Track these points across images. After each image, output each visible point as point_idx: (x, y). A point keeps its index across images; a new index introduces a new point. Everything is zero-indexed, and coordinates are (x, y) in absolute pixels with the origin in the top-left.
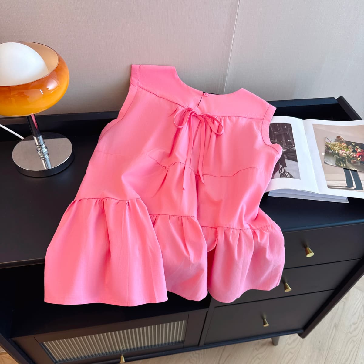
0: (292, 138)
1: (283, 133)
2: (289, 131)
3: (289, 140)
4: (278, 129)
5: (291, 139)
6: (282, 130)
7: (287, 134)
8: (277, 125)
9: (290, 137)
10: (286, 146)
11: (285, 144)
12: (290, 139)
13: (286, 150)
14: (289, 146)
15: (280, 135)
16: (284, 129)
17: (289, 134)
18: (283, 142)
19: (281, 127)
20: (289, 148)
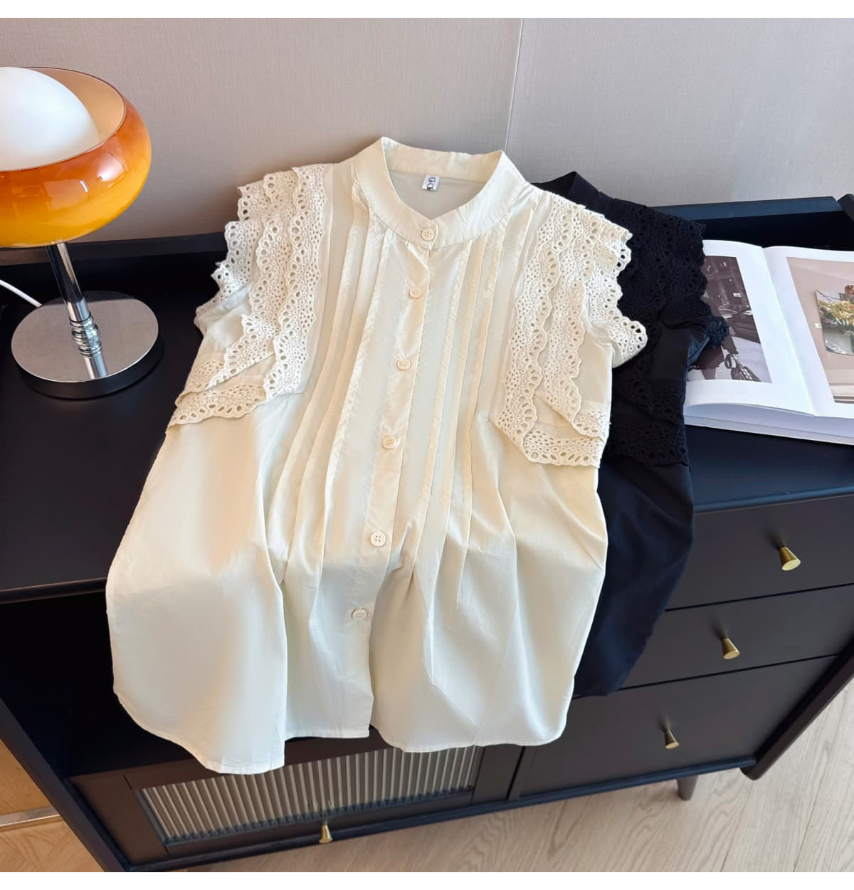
0: (741, 288)
1: (720, 277)
2: (733, 274)
3: (735, 294)
4: (708, 270)
5: (740, 291)
6: (717, 271)
7: (728, 279)
9: (738, 287)
10: (730, 307)
11: (728, 303)
12: (738, 293)
13: (731, 317)
14: (737, 307)
15: (714, 282)
16: (722, 270)
17: (735, 280)
18: (722, 299)
19: (714, 264)
20: (736, 312)
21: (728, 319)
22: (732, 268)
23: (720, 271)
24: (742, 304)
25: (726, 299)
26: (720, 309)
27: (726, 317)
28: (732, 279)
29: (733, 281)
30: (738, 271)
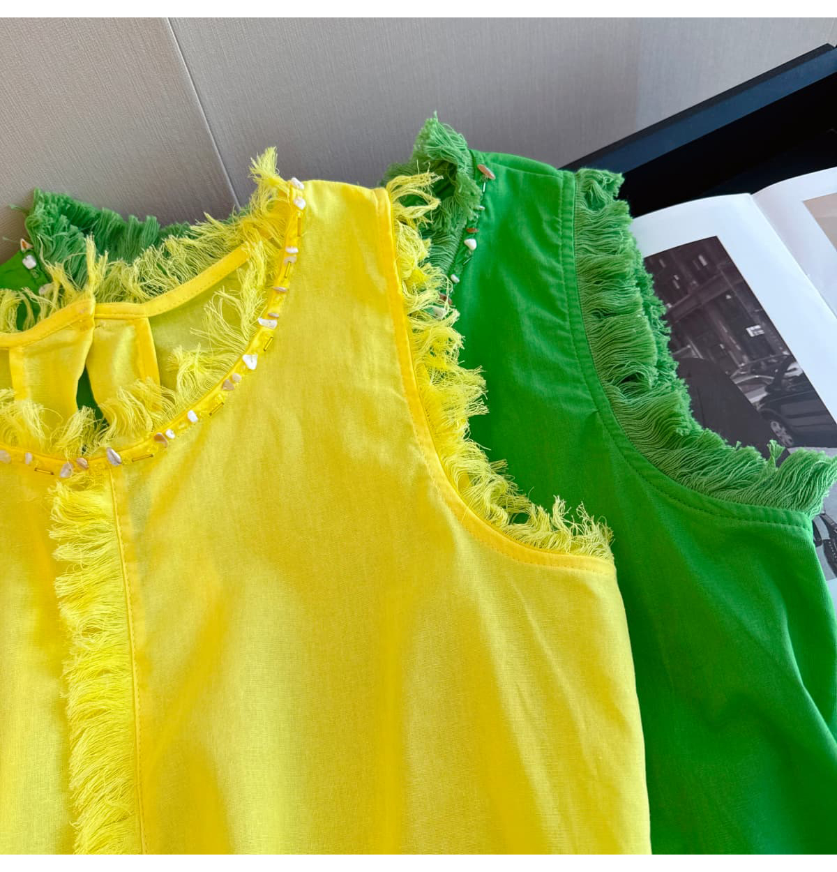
0: (757, 311)
1: (706, 298)
2: (726, 279)
3: (750, 330)
4: (678, 287)
5: (757, 318)
6: (695, 282)
7: (723, 296)
8: (661, 262)
9: (749, 308)
10: (755, 369)
11: (745, 358)
12: (755, 325)
13: (765, 394)
14: (768, 364)
15: (699, 313)
16: (704, 276)
17: (736, 295)
18: (730, 352)
19: (683, 268)
20: (772, 378)
21: (762, 401)
22: (719, 267)
23: (701, 280)
24: (773, 353)
25: (738, 348)
26: (736, 383)
27: (756, 398)
28: (729, 292)
29: (734, 298)
30: (733, 270)
